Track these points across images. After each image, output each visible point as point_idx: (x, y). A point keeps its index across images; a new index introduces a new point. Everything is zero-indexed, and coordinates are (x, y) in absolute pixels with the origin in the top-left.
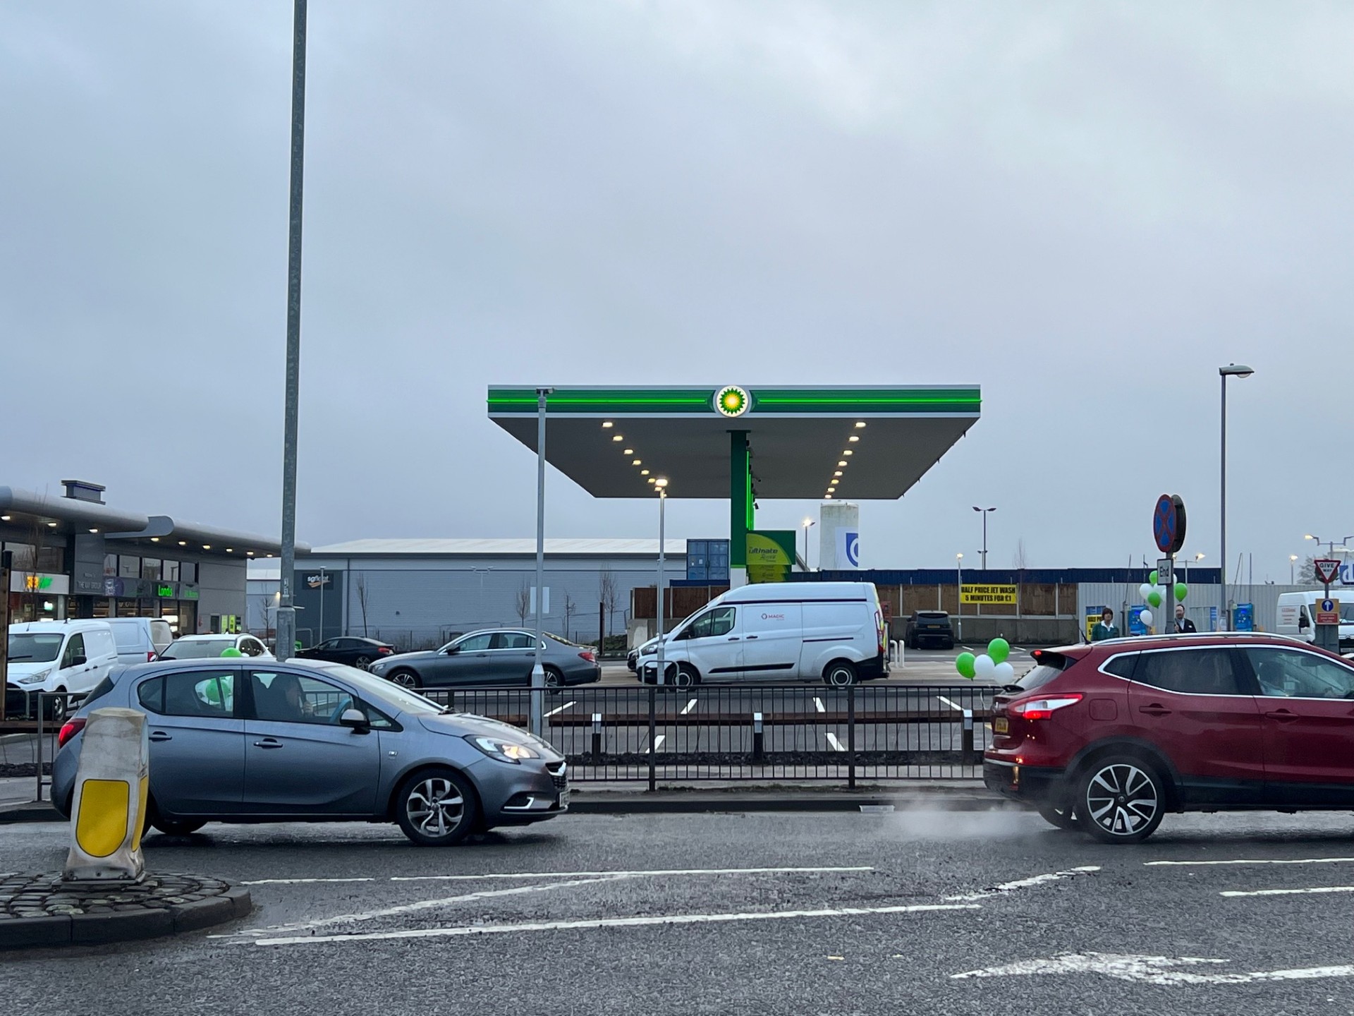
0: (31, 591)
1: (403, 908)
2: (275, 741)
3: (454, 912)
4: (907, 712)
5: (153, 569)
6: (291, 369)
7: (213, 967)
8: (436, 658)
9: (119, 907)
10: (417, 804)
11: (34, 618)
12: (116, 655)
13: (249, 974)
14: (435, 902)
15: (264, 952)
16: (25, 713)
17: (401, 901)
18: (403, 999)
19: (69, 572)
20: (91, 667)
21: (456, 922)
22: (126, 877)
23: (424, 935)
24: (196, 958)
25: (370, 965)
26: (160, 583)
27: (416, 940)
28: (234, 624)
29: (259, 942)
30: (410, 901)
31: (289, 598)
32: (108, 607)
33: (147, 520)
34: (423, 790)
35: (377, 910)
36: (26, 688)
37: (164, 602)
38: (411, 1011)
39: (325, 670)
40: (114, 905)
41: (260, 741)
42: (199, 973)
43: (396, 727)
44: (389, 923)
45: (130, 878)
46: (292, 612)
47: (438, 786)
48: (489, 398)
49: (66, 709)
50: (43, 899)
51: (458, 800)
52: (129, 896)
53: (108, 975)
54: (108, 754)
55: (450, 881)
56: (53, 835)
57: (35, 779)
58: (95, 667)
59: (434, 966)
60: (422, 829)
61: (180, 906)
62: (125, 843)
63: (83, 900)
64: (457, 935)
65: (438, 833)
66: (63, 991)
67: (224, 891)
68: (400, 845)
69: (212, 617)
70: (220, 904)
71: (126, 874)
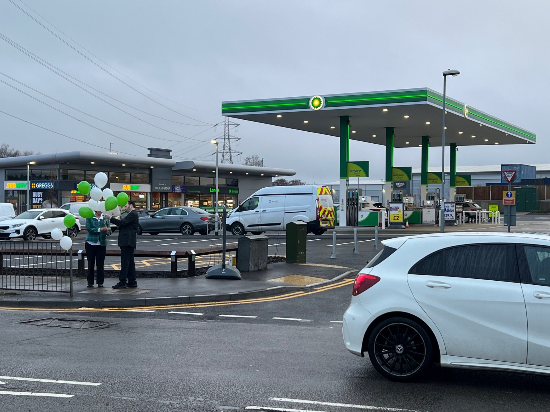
4: (47, 250)
19: (150, 183)
48: (222, 107)
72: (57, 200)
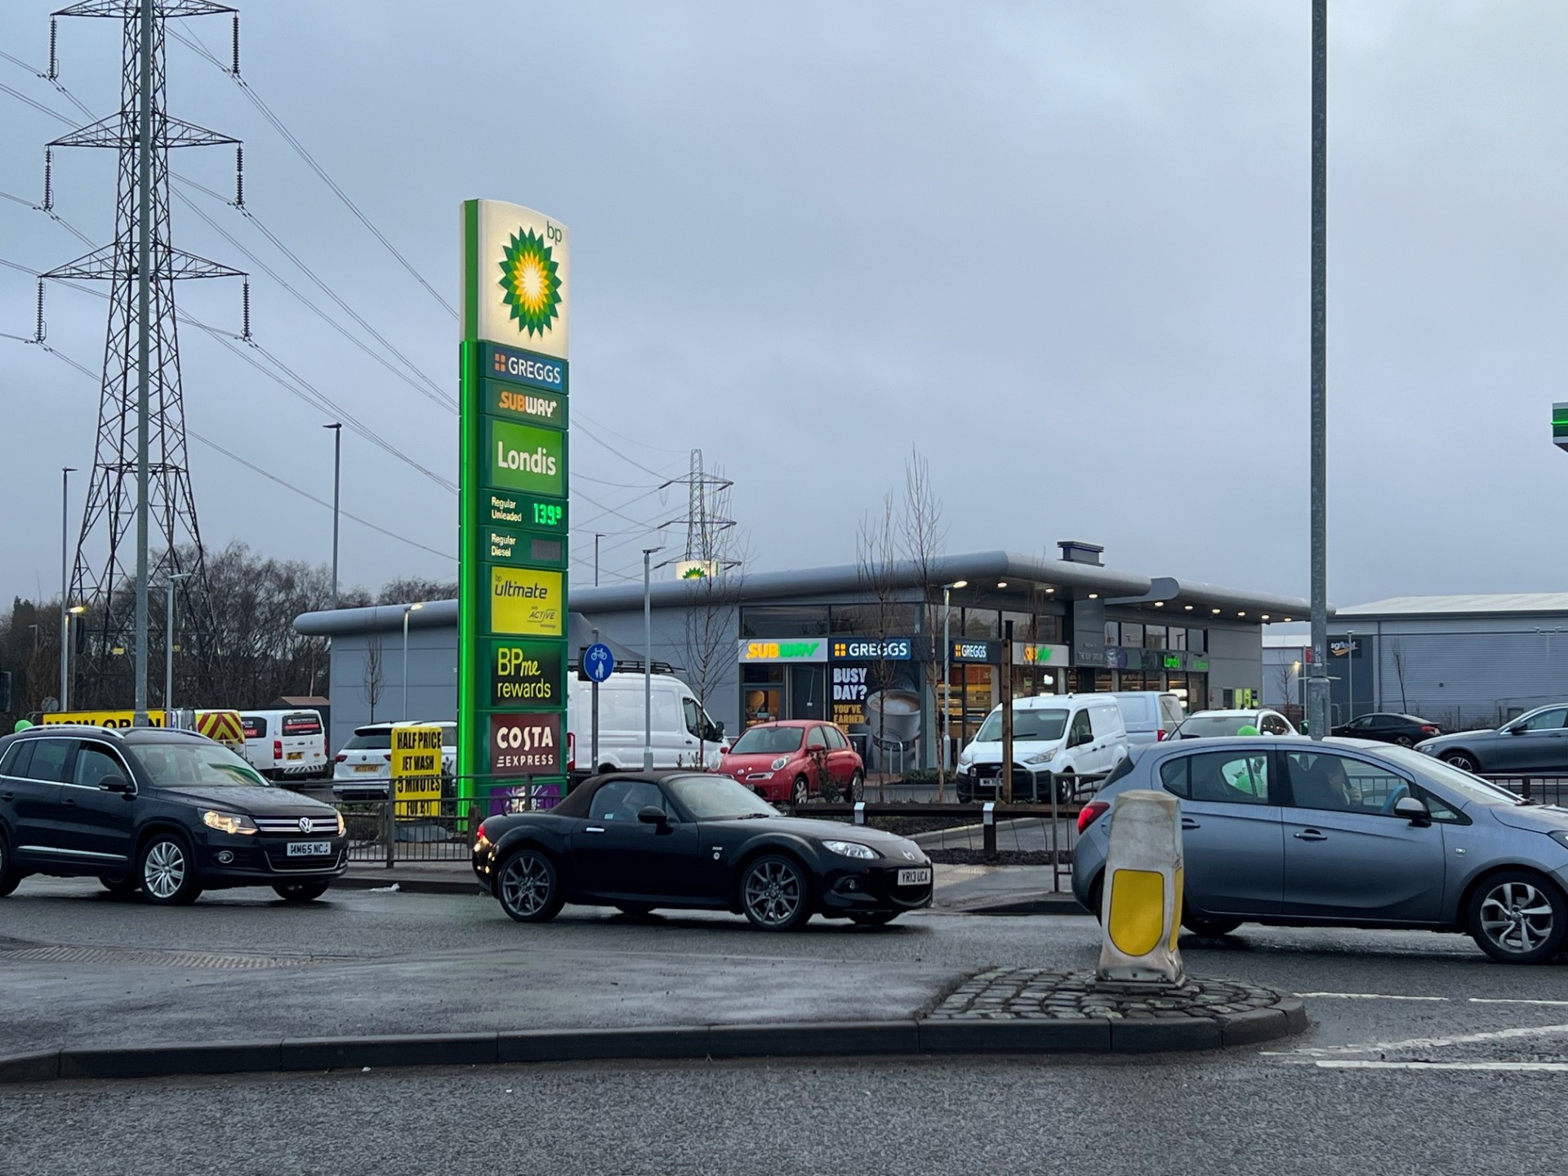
0: (1031, 663)
1: (1490, 1035)
2: (1318, 833)
3: (1554, 1044)
5: (1158, 638)
6: (1316, 400)
7: (1270, 1088)
8: (1497, 739)
9: (1160, 1013)
10: (1493, 913)
11: (1034, 693)
12: (1125, 733)
13: (1313, 1100)
14: (1528, 1030)
15: (1327, 1075)
16: (1032, 796)
17: (1485, 1026)
18: (1502, 1142)
19: (1068, 642)
20: (1099, 747)
21: (1558, 1055)
22: (1164, 980)
23: (1519, 1068)
24: (1250, 1076)
25: (1456, 1099)
26: (1166, 653)
27: (1509, 1074)
28: (1249, 698)
29: (1320, 1064)
30: (1497, 1028)
31: (1322, 667)
32: (1111, 680)
33: (1150, 583)
34: (1500, 896)
35: (1457, 1035)
36: (1032, 768)
37: (1171, 674)
38: (1512, 1158)
39: (1374, 751)
40: (1154, 1010)
41: (1301, 832)
42: (1255, 1094)
43: (1463, 819)
44: (1474, 1051)
45: (1169, 981)
46: (1326, 684)
47: (1519, 892)
48: (1554, 419)
49: (1074, 793)
50: (1078, 1000)
51: (1546, 910)
52: (1170, 1002)
53: (1153, 1088)
54: (1140, 841)
55: (1545, 1007)
56: (1075, 929)
57: (1051, 868)
58: (1103, 747)
59: (1535, 1107)
60: (1501, 942)
61: (1227, 1016)
62: (1161, 942)
63: (1121, 1003)
64: (1561, 1071)
65: (1521, 948)
66: (1108, 1102)
67: (1275, 1002)
68: (1474, 961)
69: (1225, 690)
70: (1272, 1016)
71: (1164, 976)
72: (918, 690)
